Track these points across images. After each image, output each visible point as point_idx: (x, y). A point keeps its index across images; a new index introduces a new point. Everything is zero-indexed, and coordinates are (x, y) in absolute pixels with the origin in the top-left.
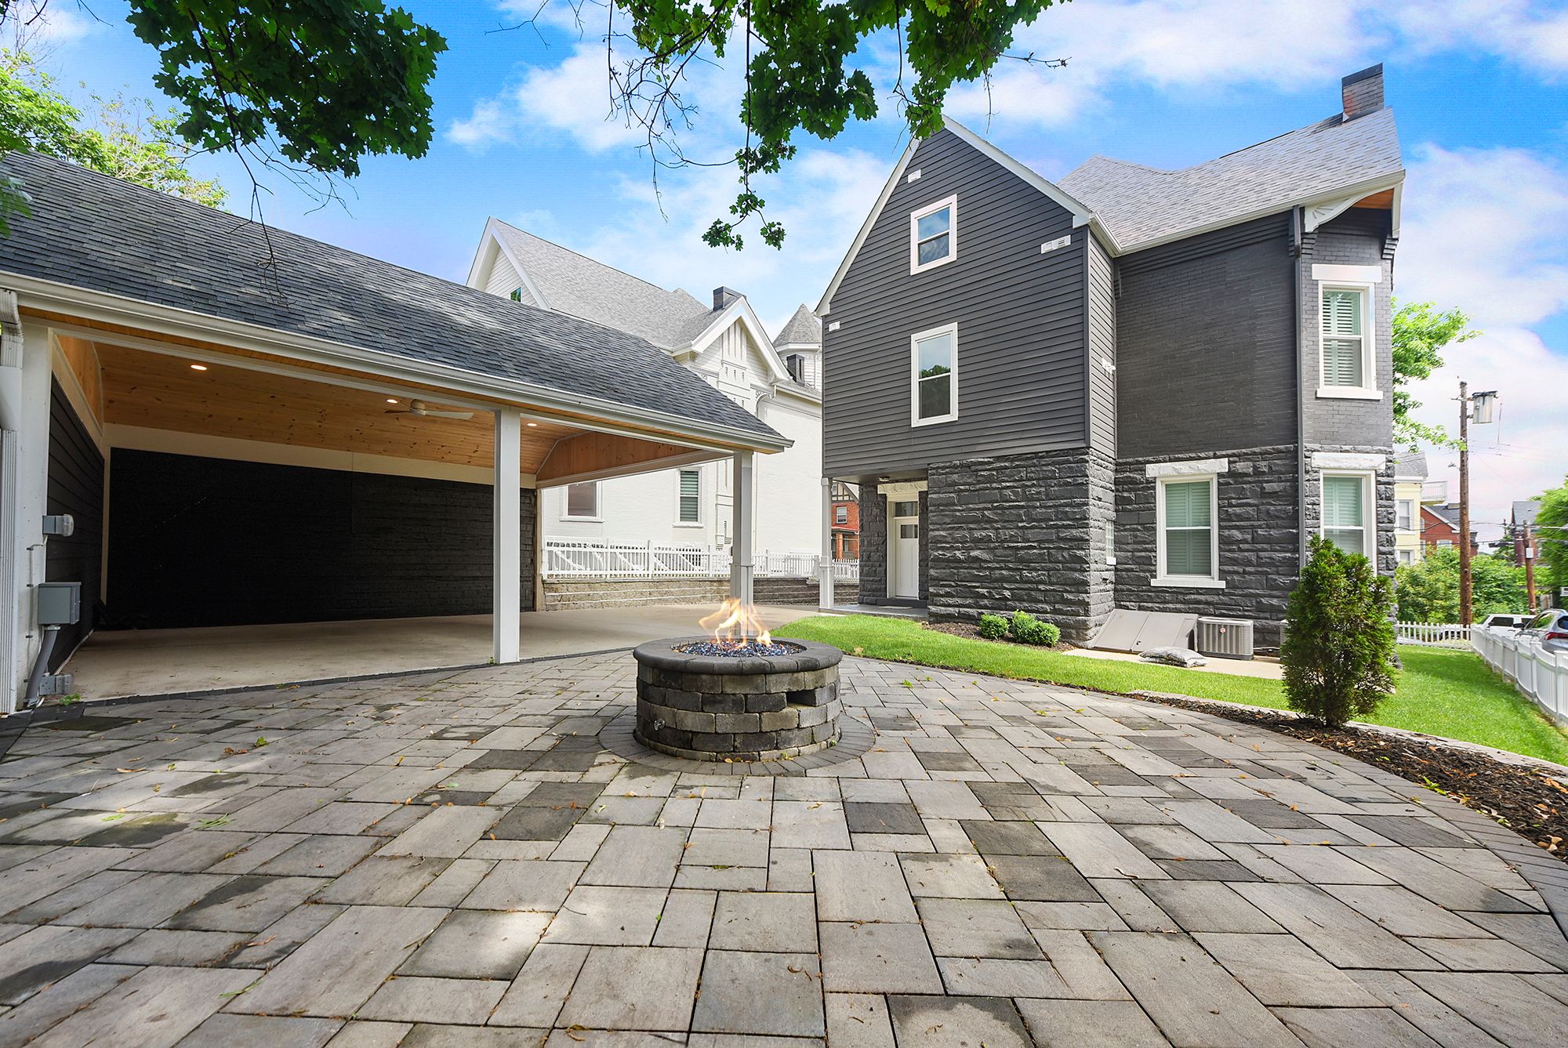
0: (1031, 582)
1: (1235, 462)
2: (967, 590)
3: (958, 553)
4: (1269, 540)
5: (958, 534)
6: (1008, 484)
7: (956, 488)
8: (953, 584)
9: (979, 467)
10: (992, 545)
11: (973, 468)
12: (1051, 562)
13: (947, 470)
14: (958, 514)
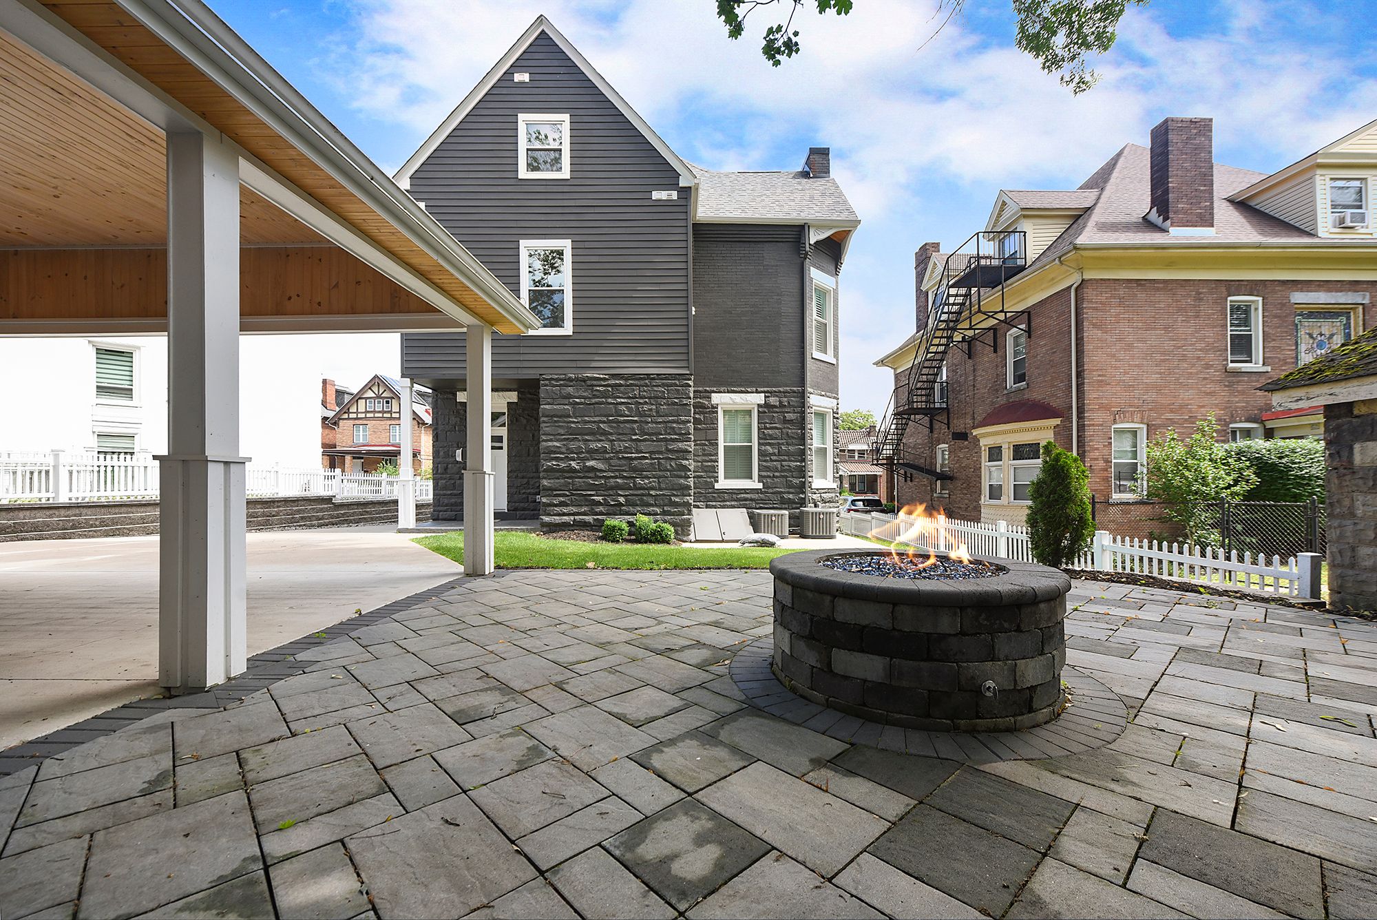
0: (644, 489)
1: (768, 397)
2: (582, 498)
3: (573, 464)
4: (788, 454)
5: (573, 445)
6: (623, 400)
7: (571, 400)
8: (568, 493)
9: (595, 383)
10: (607, 456)
11: (589, 383)
12: (660, 470)
13: (562, 382)
14: (572, 425)
